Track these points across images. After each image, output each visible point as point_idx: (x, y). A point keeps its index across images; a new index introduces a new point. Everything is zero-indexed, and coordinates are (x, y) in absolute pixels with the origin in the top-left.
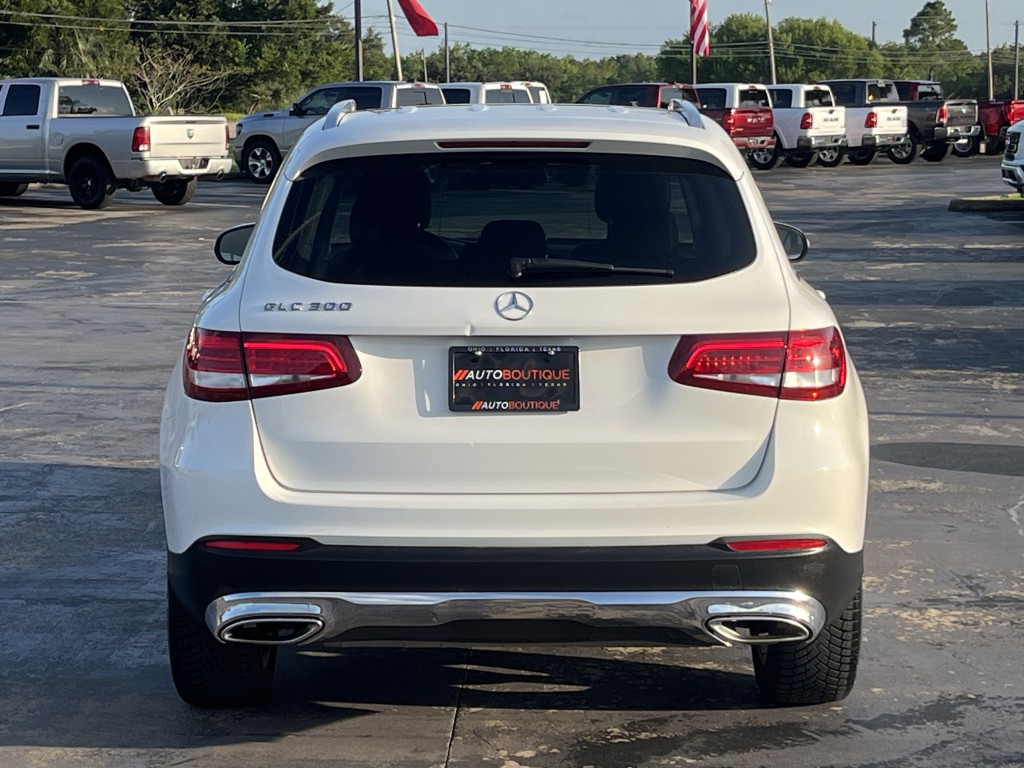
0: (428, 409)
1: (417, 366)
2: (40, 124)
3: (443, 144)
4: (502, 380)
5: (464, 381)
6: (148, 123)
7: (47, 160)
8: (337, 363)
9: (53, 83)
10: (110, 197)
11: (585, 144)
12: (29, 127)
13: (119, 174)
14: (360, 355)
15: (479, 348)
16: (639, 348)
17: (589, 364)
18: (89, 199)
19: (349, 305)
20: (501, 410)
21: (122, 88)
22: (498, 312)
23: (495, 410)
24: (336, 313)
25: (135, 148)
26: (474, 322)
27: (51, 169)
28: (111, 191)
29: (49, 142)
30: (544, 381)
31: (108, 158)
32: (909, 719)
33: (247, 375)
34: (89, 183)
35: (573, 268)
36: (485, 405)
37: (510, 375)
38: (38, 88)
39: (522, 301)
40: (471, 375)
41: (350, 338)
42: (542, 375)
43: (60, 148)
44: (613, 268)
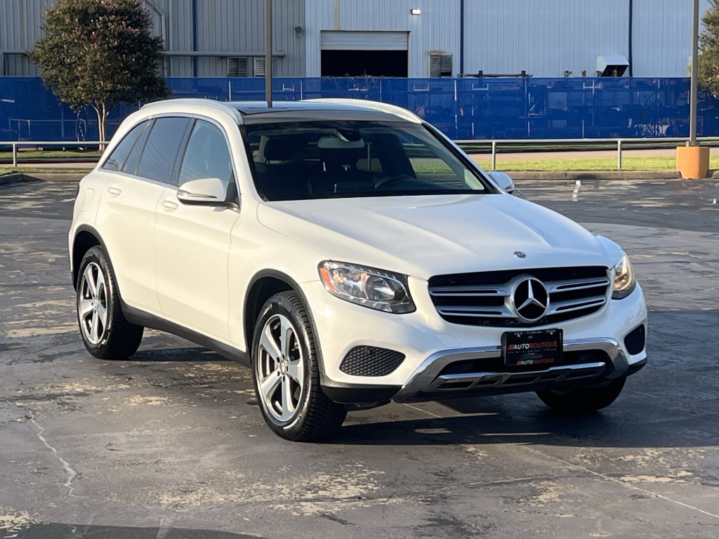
32: (61, 355)
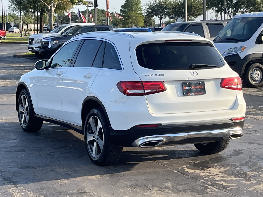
0: (179, 95)
1: (176, 87)
4: (192, 89)
11: (191, 40)
15: (188, 82)
16: (214, 81)
17: (207, 85)
20: (193, 95)
22: (192, 75)
24: (161, 76)
30: (199, 89)
33: (144, 90)
36: (190, 94)
40: (186, 88)
41: (164, 81)
44: (208, 65)
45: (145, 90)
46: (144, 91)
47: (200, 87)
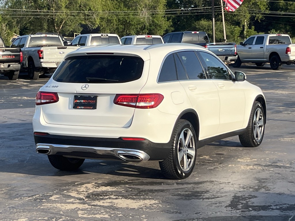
0: (70, 108)
1: (69, 99)
2: (263, 47)
3: (88, 53)
4: (83, 102)
5: (77, 102)
6: (290, 46)
7: (265, 56)
8: (55, 98)
9: (268, 35)
10: (280, 67)
11: (113, 53)
12: (261, 48)
13: (282, 60)
14: (59, 96)
15: (79, 96)
17: (99, 100)
18: (274, 67)
19: (58, 86)
20: (82, 108)
21: (288, 37)
22: (82, 88)
23: (81, 108)
24: (56, 88)
25: (287, 53)
26: (77, 90)
27: (266, 59)
28: (280, 65)
29: (266, 51)
30: (91, 103)
31: (280, 56)
34: (275, 63)
35: (100, 80)
36: (79, 107)
37: (85, 101)
38: (264, 37)
39: (87, 86)
41: (58, 93)
42: (90, 101)
43: (268, 53)
44: (106, 80)
45: (43, 100)
46: (41, 101)
47: (92, 101)
